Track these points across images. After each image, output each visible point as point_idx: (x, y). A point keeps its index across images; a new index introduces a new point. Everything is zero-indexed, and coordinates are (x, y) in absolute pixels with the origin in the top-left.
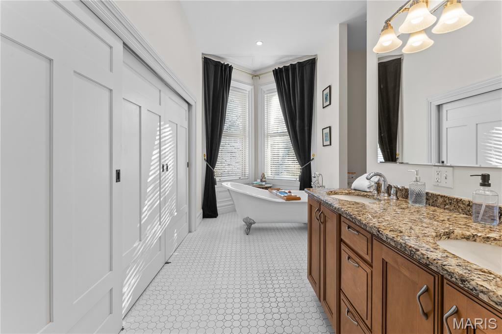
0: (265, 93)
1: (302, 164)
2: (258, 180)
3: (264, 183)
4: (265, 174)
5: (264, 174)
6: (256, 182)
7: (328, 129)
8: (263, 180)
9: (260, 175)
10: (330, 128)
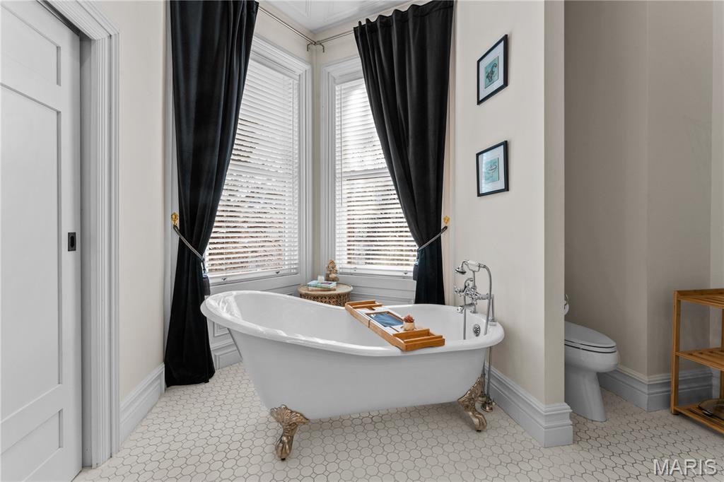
0: (337, 81)
1: (420, 239)
2: (319, 277)
3: (333, 285)
4: (337, 262)
5: (332, 262)
6: (313, 283)
7: (502, 148)
8: (333, 276)
9: (324, 265)
10: (506, 145)
